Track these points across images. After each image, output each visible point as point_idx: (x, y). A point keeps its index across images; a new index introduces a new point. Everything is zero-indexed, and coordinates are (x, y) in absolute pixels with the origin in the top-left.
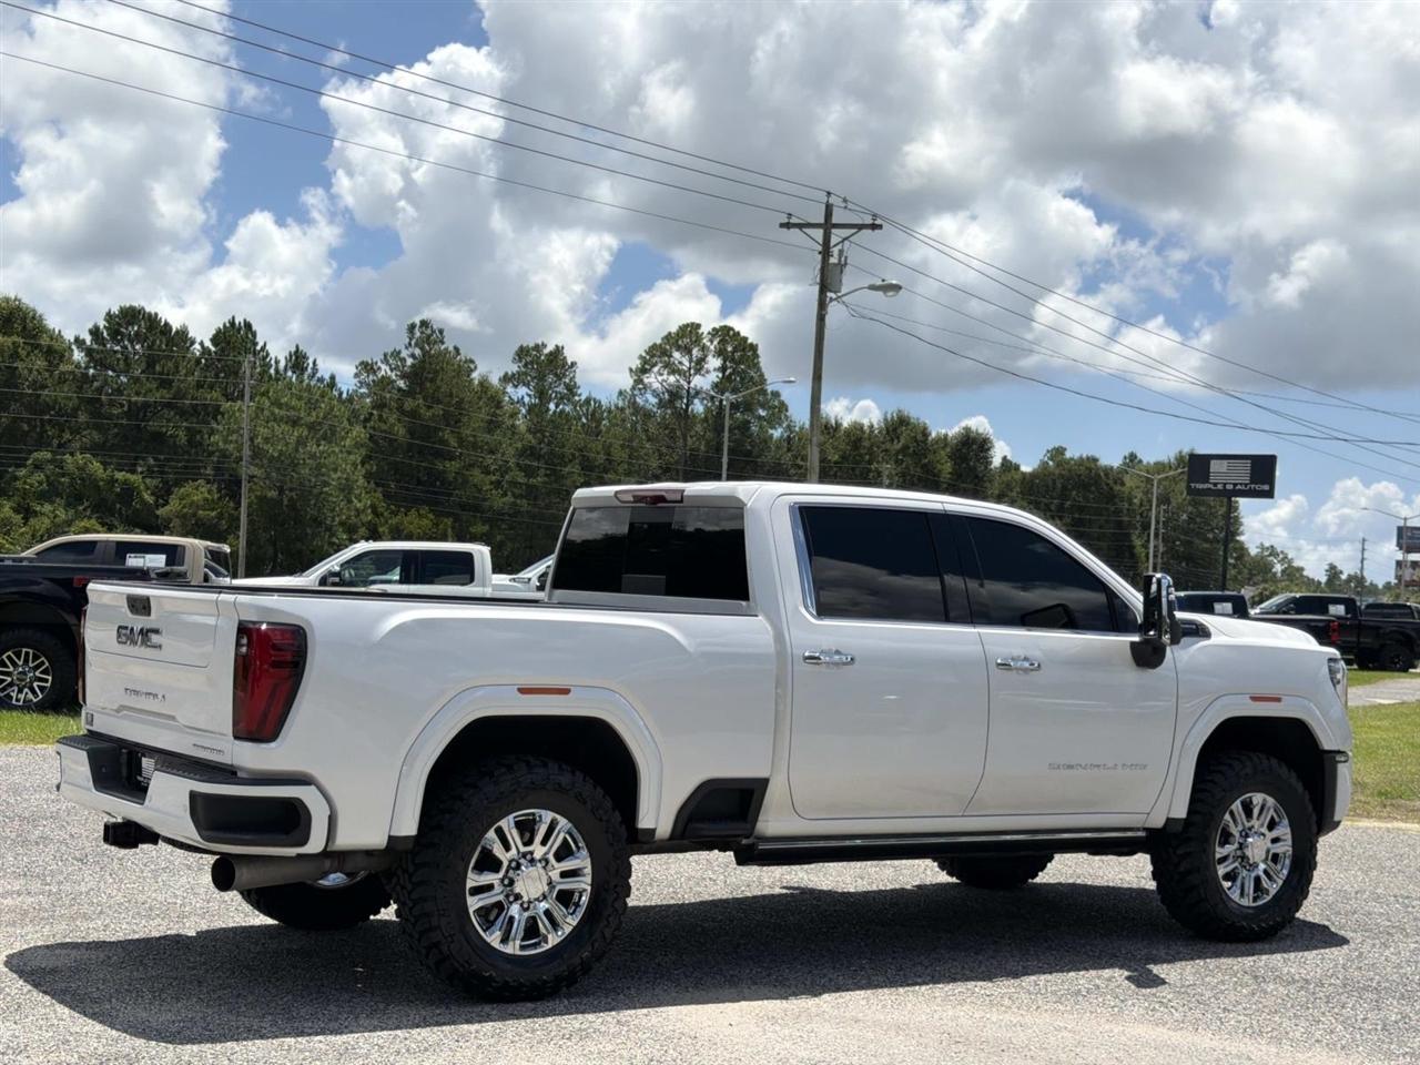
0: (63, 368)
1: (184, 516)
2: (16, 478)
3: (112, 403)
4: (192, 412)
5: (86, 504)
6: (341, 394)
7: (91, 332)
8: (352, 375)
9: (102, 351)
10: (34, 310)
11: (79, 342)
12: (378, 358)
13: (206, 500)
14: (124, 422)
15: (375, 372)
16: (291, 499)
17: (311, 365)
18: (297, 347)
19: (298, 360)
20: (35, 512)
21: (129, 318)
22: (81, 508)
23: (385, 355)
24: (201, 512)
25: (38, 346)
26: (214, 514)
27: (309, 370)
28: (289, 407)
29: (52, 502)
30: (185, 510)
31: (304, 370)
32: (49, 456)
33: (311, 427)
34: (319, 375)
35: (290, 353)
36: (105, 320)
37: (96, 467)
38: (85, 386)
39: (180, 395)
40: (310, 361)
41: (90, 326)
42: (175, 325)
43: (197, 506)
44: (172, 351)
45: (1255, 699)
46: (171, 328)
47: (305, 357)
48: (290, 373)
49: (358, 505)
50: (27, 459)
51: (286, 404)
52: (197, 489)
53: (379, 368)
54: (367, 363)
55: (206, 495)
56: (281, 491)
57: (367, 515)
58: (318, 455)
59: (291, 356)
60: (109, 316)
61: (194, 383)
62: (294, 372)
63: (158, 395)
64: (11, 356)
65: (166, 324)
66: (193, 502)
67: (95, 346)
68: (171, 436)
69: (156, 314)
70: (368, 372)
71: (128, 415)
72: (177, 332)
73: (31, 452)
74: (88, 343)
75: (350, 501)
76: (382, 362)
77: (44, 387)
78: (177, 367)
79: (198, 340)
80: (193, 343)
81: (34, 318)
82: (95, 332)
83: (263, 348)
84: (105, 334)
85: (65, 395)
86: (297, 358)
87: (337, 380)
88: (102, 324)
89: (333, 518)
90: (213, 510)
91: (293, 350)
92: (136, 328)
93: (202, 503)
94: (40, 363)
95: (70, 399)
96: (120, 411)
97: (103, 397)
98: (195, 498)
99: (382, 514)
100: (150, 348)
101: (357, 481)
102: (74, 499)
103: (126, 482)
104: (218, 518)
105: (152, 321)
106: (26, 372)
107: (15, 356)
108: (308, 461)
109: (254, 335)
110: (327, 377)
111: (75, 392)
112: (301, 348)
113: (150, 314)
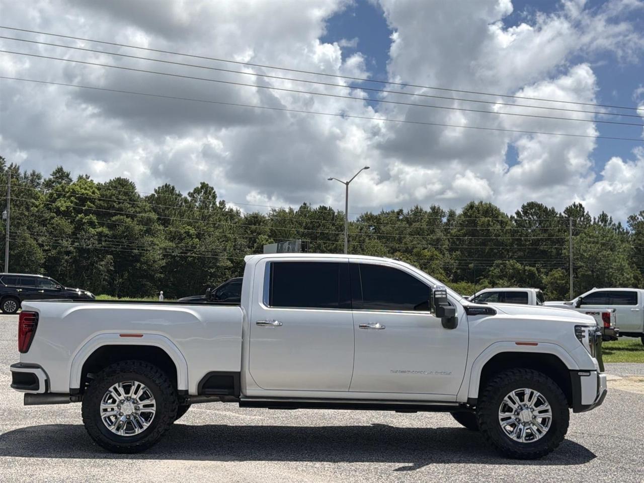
0: (507, 228)
1: (552, 283)
2: (490, 271)
3: (526, 240)
4: (557, 242)
5: (515, 279)
6: (623, 230)
7: (516, 213)
8: (626, 222)
9: (520, 220)
10: (496, 207)
11: (512, 217)
12: (637, 214)
13: (560, 276)
14: (530, 247)
15: (636, 220)
16: (597, 275)
17: (609, 219)
18: (603, 212)
19: (603, 218)
20: (497, 283)
21: (531, 206)
22: (513, 281)
23: (641, 212)
24: (558, 281)
25: (498, 221)
26: (564, 282)
27: (609, 221)
28: (593, 237)
29: (503, 280)
30: (552, 280)
31: (606, 221)
32: (501, 262)
33: (603, 244)
34: (613, 223)
35: (600, 215)
36: (522, 208)
37: (519, 266)
38: (515, 234)
39: (551, 235)
40: (609, 217)
41: (516, 211)
42: (549, 208)
43: (557, 279)
44: (548, 218)
45: (518, 344)
46: (547, 209)
47: (606, 216)
48: (600, 223)
49: (628, 276)
50: (493, 263)
51: (592, 235)
52: (557, 272)
53: (638, 218)
54: (633, 217)
55: (561, 275)
56: (592, 271)
57: (632, 281)
58: (606, 256)
59: (601, 216)
60: (523, 207)
61: (557, 230)
62: (602, 222)
63: (542, 235)
64: (487, 225)
65: (546, 208)
66: (555, 277)
67: (518, 219)
68: (550, 252)
69: (542, 204)
70: (632, 220)
71: (532, 244)
72: (550, 210)
73: (494, 260)
74: (516, 217)
75: (623, 275)
76: (639, 215)
77: (499, 236)
78: (550, 224)
79: (559, 213)
80: (557, 214)
81: (496, 210)
82: (518, 213)
83: (587, 214)
84: (522, 213)
85: (507, 238)
86: (603, 217)
87: (622, 224)
88: (520, 210)
89: (616, 282)
90: (563, 280)
91: (602, 213)
92: (534, 210)
93: (559, 277)
94: (499, 227)
95: (509, 239)
96: (529, 243)
97: (522, 238)
98: (556, 276)
99: (640, 280)
100: (539, 217)
101: (625, 266)
102: (511, 277)
103: (530, 270)
104: (566, 284)
105: (540, 207)
106: (493, 231)
107: (489, 225)
108: (602, 258)
109: (583, 208)
110: (617, 224)
111: (511, 237)
112: (605, 212)
113: (539, 204)
